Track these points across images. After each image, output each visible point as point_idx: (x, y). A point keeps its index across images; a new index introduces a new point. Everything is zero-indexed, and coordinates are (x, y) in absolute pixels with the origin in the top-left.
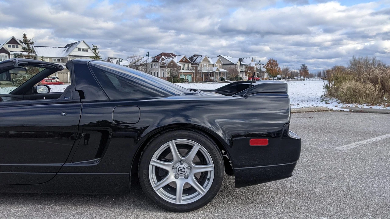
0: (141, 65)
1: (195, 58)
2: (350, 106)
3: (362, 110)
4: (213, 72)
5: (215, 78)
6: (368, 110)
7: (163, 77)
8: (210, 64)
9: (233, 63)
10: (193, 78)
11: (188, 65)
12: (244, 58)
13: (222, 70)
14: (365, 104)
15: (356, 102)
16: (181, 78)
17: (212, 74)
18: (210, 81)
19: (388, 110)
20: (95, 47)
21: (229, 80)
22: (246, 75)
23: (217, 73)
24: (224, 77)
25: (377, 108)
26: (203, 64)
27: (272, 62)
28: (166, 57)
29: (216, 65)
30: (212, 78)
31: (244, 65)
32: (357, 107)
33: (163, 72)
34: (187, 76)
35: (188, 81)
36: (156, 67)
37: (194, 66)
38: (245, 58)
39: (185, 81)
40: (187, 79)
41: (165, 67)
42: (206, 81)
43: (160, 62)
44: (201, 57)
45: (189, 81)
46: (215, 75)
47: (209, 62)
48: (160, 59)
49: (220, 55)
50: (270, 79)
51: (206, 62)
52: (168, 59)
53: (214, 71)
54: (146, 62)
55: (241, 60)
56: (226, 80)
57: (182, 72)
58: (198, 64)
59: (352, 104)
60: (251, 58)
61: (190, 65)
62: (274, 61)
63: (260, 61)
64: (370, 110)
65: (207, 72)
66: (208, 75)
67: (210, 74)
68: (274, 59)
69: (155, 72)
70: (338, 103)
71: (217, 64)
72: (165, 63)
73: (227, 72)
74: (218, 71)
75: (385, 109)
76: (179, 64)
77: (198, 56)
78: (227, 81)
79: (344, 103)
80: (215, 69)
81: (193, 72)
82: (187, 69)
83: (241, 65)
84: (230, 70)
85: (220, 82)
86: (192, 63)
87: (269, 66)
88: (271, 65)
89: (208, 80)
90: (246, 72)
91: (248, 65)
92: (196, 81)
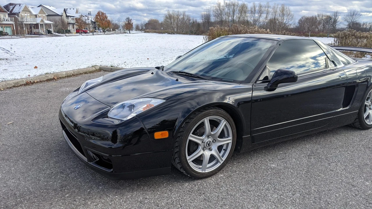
1: (11, 7)
4: (37, 24)
5: (40, 31)
8: (32, 15)
9: (58, 15)
10: (13, 31)
11: (5, 15)
12: (67, 9)
13: (46, 22)
17: (36, 26)
18: (35, 34)
21: (56, 32)
22: (73, 28)
23: (42, 25)
24: (50, 30)
26: (23, 14)
27: (101, 14)
29: (39, 16)
30: (37, 30)
31: (71, 16)
34: (5, 29)
35: (8, 34)
37: (13, 17)
38: (69, 9)
39: (5, 35)
40: (5, 32)
44: (20, 6)
45: (10, 34)
46: (40, 28)
49: (41, 5)
51: (26, 12)
53: (38, 22)
55: (65, 11)
56: (53, 33)
58: (17, 14)
60: (75, 9)
61: (7, 16)
62: (103, 14)
63: (90, 13)
65: (30, 24)
66: (31, 28)
67: (33, 26)
68: (102, 11)
73: (53, 24)
74: (43, 23)
77: (16, 5)
78: (55, 33)
80: (38, 21)
81: (13, 24)
82: (4, 20)
83: (67, 16)
84: (56, 22)
85: (47, 35)
86: (9, 13)
87: (98, 18)
88: (100, 18)
89: (32, 33)
90: (73, 24)
91: (74, 17)
92: (17, 34)
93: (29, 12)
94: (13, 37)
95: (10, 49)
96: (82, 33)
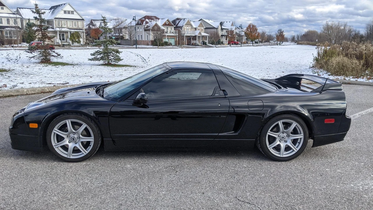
0: (125, 28)
1: (177, 22)
2: (339, 78)
3: (349, 83)
4: (196, 36)
5: (197, 42)
6: (354, 82)
7: (147, 40)
8: (192, 28)
9: (215, 27)
10: (176, 42)
11: (172, 28)
12: (224, 22)
13: (203, 34)
14: (351, 77)
15: (343, 75)
16: (165, 42)
17: (194, 38)
18: (192, 45)
19: (371, 82)
20: (104, 18)
21: (210, 43)
22: (226, 39)
23: (199, 37)
24: (206, 41)
25: (361, 81)
26: (185, 28)
27: (251, 27)
28: (150, 20)
30: (194, 42)
31: (225, 29)
32: (345, 79)
33: (147, 35)
34: (170, 40)
35: (171, 45)
36: (140, 30)
37: (177, 30)
38: (225, 22)
39: (169, 45)
40: (170, 42)
41: (149, 30)
42: (189, 45)
43: (144, 26)
44: (184, 20)
45: (173, 44)
46: (197, 39)
47: (191, 25)
48: (144, 22)
49: (201, 19)
50: (248, 43)
51: (188, 26)
52: (152, 22)
53: (196, 34)
54: (130, 25)
55: (221, 24)
56: (207, 44)
57: (166, 36)
58: (181, 27)
59: (340, 77)
60: (231, 22)
61: (173, 29)
62: (253, 26)
63: (241, 26)
64: (356, 82)
65: (190, 36)
66: (190, 39)
67: (192, 37)
68: (253, 24)
69: (139, 35)
70: (328, 75)
71: (199, 28)
72: (149, 27)
73: (208, 36)
74: (200, 35)
75: (368, 81)
76: (163, 28)
77: (181, 19)
78: (208, 44)
79: (334, 75)
80: (197, 33)
81: (176, 36)
82: (170, 33)
83: (222, 29)
84: (211, 34)
85: (202, 46)
86: (175, 26)
87: (248, 31)
88: (250, 30)
89: (191, 44)
90: (227, 36)
91: (228, 29)
92: (179, 44)
93: (190, 25)
94: (174, 47)
95: (147, 58)
96: (233, 44)
